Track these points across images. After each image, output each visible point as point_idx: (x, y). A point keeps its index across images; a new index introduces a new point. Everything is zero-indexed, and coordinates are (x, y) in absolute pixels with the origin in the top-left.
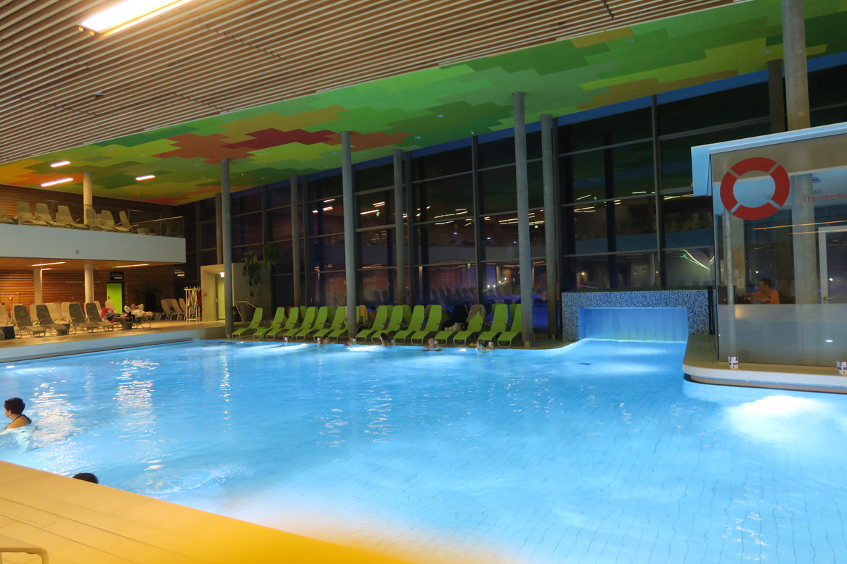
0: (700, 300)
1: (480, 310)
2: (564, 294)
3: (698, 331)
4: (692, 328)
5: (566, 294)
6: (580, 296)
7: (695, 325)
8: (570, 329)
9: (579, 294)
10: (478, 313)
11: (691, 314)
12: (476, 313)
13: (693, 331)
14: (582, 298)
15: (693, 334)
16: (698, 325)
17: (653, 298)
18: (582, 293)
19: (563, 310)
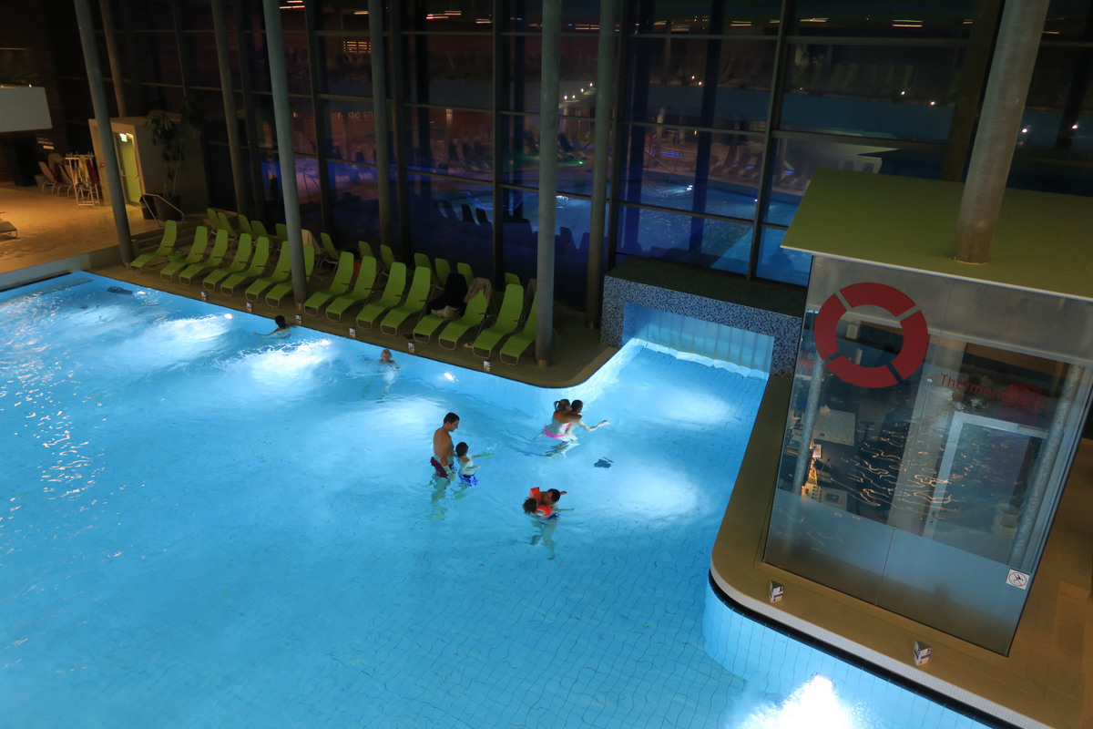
0: (794, 331)
1: (485, 287)
2: (608, 279)
3: (783, 372)
4: (776, 366)
5: (610, 278)
6: (629, 286)
7: (781, 364)
8: (611, 330)
9: (629, 283)
10: (481, 292)
11: (778, 348)
12: (478, 291)
13: (777, 371)
14: (632, 290)
15: (776, 375)
16: (784, 365)
17: (731, 313)
18: (633, 283)
19: (605, 300)
